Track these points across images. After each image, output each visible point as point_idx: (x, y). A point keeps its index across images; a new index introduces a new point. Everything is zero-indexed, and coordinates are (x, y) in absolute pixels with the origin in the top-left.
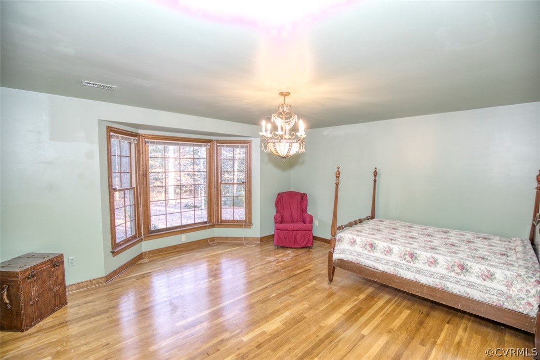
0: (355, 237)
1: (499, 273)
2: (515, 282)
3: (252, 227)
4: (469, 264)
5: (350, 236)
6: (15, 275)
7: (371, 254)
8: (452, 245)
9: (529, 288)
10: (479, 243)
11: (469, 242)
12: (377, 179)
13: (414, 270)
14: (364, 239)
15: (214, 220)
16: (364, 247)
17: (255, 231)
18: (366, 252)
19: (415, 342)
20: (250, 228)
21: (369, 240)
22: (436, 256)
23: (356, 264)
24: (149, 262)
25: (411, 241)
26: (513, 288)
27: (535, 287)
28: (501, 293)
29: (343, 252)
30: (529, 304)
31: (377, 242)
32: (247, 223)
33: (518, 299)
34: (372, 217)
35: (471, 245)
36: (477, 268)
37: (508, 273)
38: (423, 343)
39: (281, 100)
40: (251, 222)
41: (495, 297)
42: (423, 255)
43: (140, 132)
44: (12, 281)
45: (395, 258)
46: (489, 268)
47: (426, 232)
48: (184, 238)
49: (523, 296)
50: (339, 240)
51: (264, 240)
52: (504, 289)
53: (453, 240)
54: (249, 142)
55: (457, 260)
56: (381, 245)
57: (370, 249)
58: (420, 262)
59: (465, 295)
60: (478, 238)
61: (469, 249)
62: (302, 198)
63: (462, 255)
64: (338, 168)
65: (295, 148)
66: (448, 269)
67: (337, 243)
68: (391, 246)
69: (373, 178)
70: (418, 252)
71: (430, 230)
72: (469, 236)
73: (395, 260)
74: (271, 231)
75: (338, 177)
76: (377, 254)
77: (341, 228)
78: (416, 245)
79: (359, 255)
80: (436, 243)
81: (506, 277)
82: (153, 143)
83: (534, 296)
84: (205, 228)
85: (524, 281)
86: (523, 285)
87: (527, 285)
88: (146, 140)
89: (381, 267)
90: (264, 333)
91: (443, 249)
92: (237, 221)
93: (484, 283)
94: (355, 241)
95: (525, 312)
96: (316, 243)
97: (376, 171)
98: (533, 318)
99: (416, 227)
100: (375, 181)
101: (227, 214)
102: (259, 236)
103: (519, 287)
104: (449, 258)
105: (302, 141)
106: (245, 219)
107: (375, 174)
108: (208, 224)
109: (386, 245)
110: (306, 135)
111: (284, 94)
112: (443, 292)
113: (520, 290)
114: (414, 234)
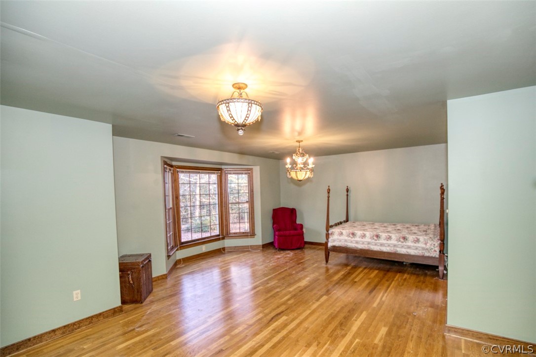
0: (342, 230)
1: (421, 239)
2: (429, 241)
3: (256, 236)
4: (407, 236)
5: (339, 231)
6: (138, 264)
7: (353, 239)
8: (399, 230)
9: (434, 243)
10: (413, 228)
11: (408, 228)
12: (349, 194)
13: (379, 244)
14: (347, 231)
15: (225, 233)
16: (348, 236)
17: (258, 241)
18: (350, 238)
19: (384, 280)
20: (254, 237)
21: (351, 231)
22: (390, 235)
23: (343, 247)
24: (185, 266)
25: (375, 230)
26: (428, 244)
27: (437, 242)
28: (423, 249)
29: (334, 241)
30: (435, 251)
31: (356, 232)
32: (252, 234)
33: (430, 249)
34: (347, 221)
35: (409, 229)
36: (411, 238)
37: (426, 238)
38: (387, 281)
39: (297, 144)
40: (254, 233)
41: (421, 251)
42: (384, 235)
43: (174, 163)
44: (134, 268)
45: (367, 239)
46: (417, 237)
47: (383, 225)
48: (204, 248)
49: (432, 247)
50: (331, 234)
51: (266, 246)
52: (424, 246)
53: (399, 228)
54: (251, 169)
55: (401, 235)
56: (359, 233)
57: (352, 236)
58: (382, 239)
59: (407, 253)
60: (413, 226)
61: (408, 230)
62: (292, 212)
63: (404, 233)
64: (329, 187)
65: (309, 174)
66: (397, 240)
67: (330, 236)
68: (365, 233)
69: (346, 193)
70: (380, 234)
71: (386, 225)
72: (407, 225)
73: (367, 240)
74: (270, 239)
75: (329, 193)
76: (357, 239)
77: (332, 226)
78: (378, 231)
79: (346, 241)
80: (389, 229)
81: (425, 239)
82: (183, 172)
83: (437, 247)
84: (219, 239)
85: (432, 240)
86: (432, 242)
87: (434, 242)
88: (178, 170)
89: (360, 246)
90: (299, 287)
91: (394, 232)
92: (243, 233)
93: (415, 245)
94: (342, 233)
95: (434, 256)
96: (306, 246)
97: (347, 189)
98: (437, 258)
99: (376, 224)
100: (347, 195)
101: (234, 228)
102: (261, 244)
103: (430, 243)
104: (397, 235)
105: (312, 170)
106: (249, 231)
107: (347, 190)
108: (221, 237)
109: (361, 232)
110: (314, 166)
111: (299, 142)
112: (395, 254)
113: (431, 245)
114: (376, 227)
